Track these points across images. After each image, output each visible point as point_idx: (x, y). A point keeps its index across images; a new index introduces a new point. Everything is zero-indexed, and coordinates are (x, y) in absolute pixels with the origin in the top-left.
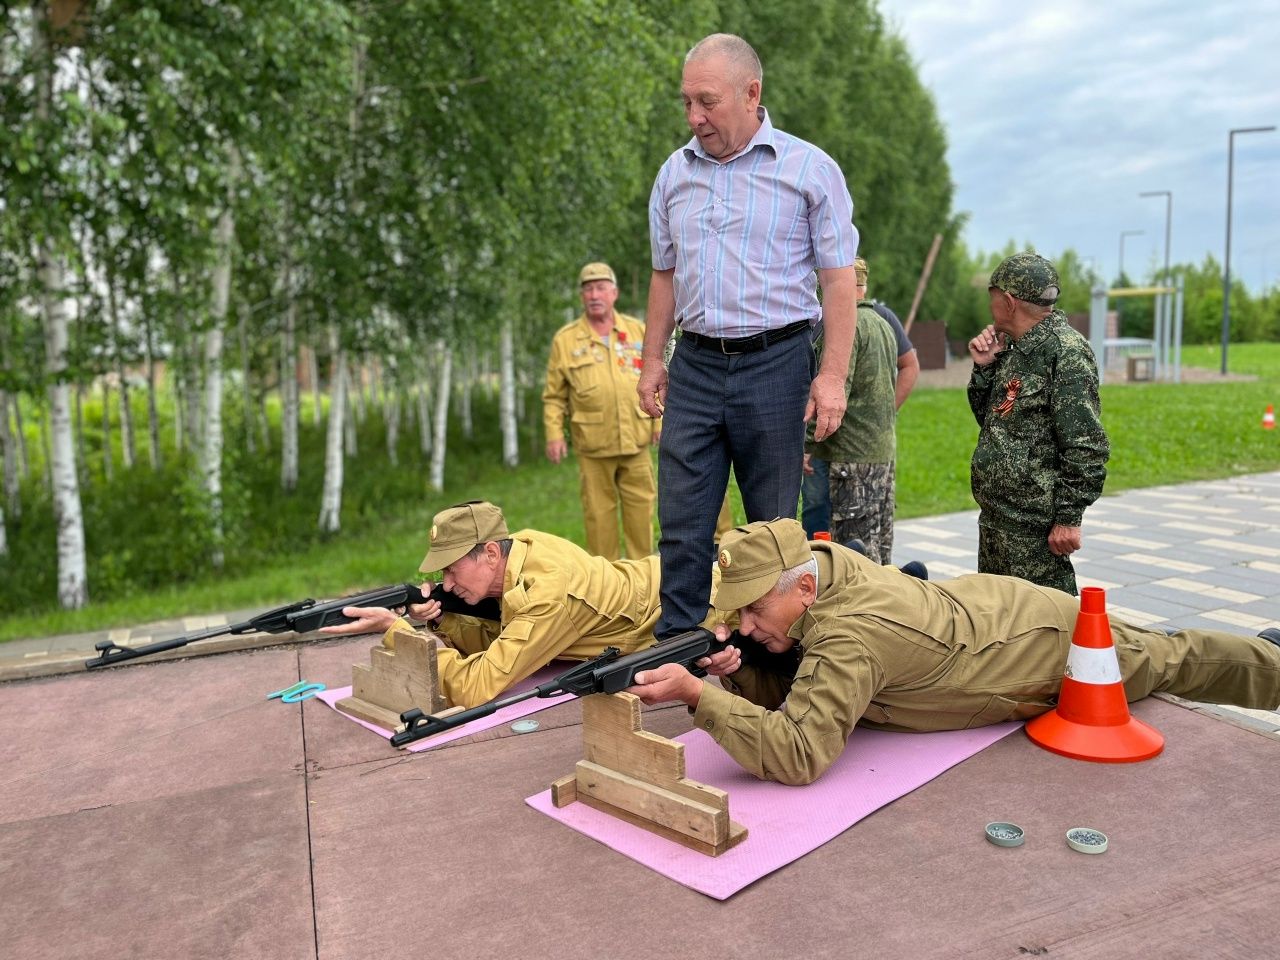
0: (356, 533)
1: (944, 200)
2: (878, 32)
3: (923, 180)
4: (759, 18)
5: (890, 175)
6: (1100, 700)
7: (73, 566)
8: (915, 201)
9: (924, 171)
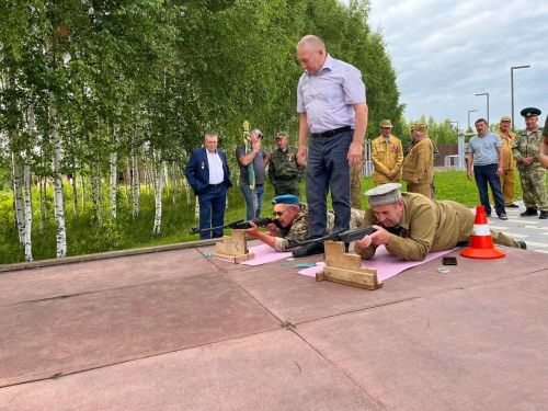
0: (168, 234)
1: (396, 99)
2: (367, 32)
3: (387, 90)
4: (319, 27)
5: (374, 90)
6: (484, 241)
7: (62, 246)
8: (384, 100)
9: (387, 87)
